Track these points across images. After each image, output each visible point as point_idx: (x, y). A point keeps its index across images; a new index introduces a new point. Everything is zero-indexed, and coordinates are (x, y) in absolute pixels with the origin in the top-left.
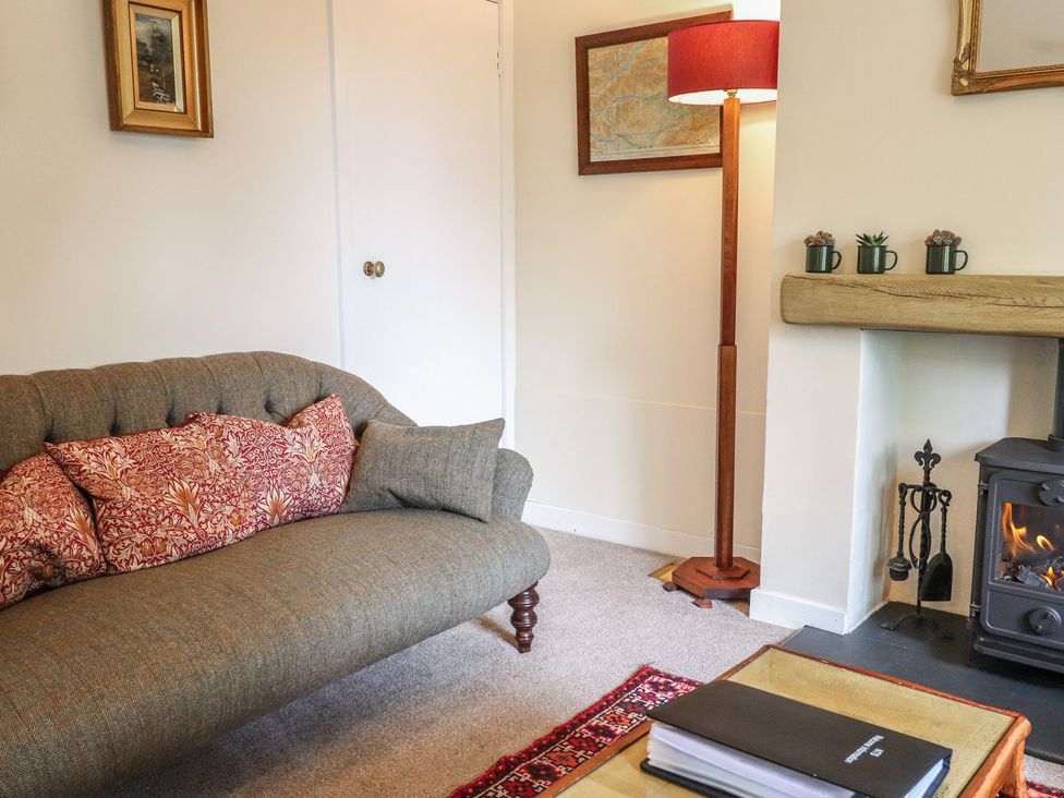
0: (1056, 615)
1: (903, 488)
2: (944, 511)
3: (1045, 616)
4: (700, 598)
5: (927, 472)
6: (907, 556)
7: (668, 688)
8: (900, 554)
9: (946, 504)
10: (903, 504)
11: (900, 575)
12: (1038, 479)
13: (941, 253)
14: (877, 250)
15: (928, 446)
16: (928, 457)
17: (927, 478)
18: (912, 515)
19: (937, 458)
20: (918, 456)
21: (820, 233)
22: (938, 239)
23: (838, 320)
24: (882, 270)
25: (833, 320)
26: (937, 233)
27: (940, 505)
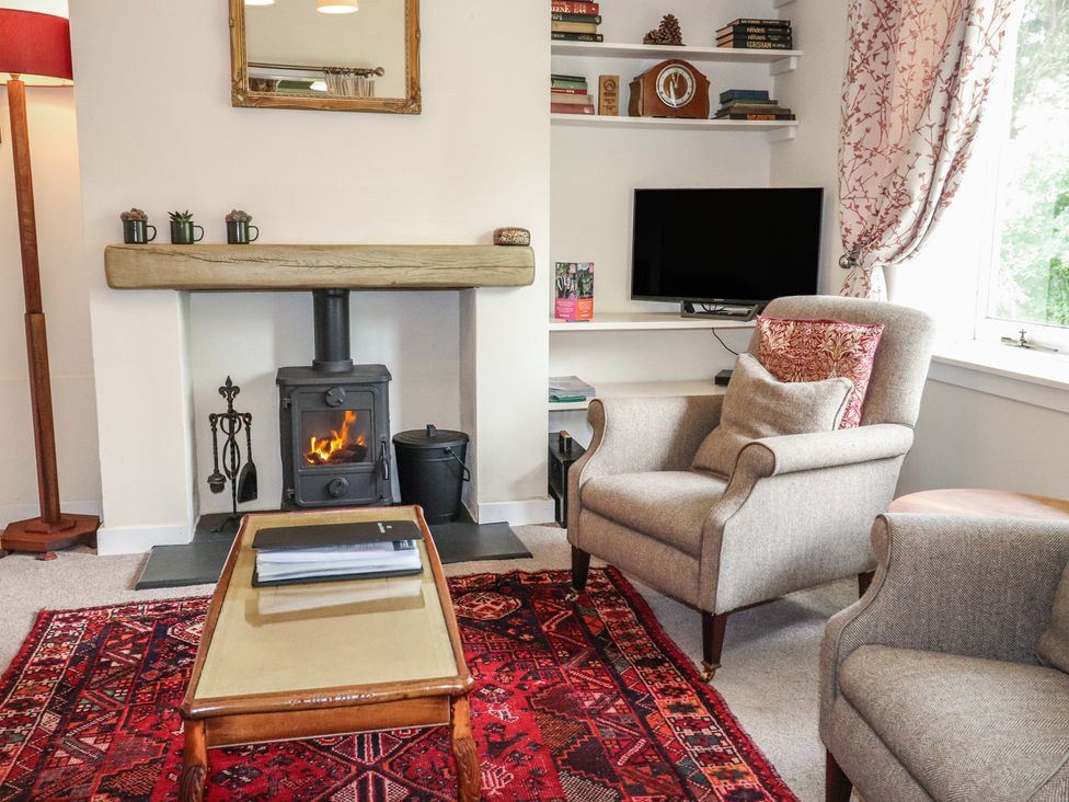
0: (344, 481)
1: (213, 417)
2: (248, 430)
3: (340, 484)
4: (41, 553)
5: (230, 401)
6: (222, 472)
7: (78, 619)
8: (217, 471)
9: (248, 424)
10: (214, 430)
11: (217, 487)
12: (323, 389)
13: (237, 228)
14: (187, 225)
15: (229, 381)
16: (229, 390)
17: (231, 406)
18: (223, 438)
19: (237, 390)
20: (222, 390)
21: (134, 210)
22: (236, 217)
23: (163, 283)
24: (192, 241)
25: (157, 283)
26: (234, 212)
27: (244, 425)
